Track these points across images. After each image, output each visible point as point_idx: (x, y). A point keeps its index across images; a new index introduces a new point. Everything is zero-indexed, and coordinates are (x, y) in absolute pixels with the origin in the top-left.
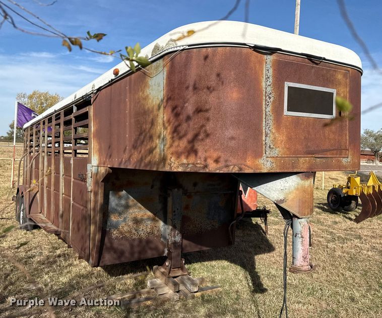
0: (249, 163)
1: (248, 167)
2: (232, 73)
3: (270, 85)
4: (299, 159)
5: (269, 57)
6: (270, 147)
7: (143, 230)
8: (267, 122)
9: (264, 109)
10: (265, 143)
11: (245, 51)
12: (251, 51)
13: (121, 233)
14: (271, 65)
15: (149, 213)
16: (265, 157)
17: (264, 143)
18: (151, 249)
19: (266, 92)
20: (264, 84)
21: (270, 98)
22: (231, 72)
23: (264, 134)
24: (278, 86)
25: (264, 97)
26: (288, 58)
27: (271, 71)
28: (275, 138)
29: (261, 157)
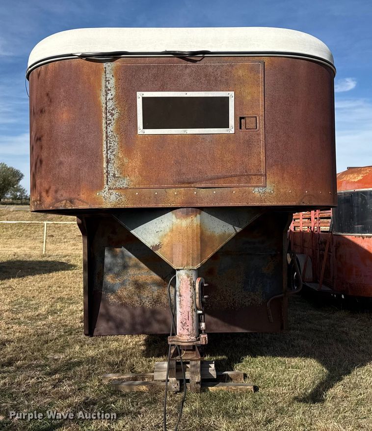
0: (83, 196)
1: (83, 201)
2: (62, 90)
3: (112, 99)
4: (168, 190)
5: (109, 64)
6: (114, 176)
7: (148, 297)
8: (109, 145)
9: (104, 129)
10: (107, 172)
11: (75, 62)
12: (83, 61)
13: (120, 298)
14: (113, 74)
15: (155, 277)
16: (107, 189)
17: (105, 171)
18: (159, 322)
19: (106, 108)
20: (103, 99)
21: (112, 115)
22: (60, 89)
23: (105, 160)
24: (126, 99)
25: (104, 115)
26: (142, 61)
27: (113, 81)
28: (123, 165)
29: (102, 189)
